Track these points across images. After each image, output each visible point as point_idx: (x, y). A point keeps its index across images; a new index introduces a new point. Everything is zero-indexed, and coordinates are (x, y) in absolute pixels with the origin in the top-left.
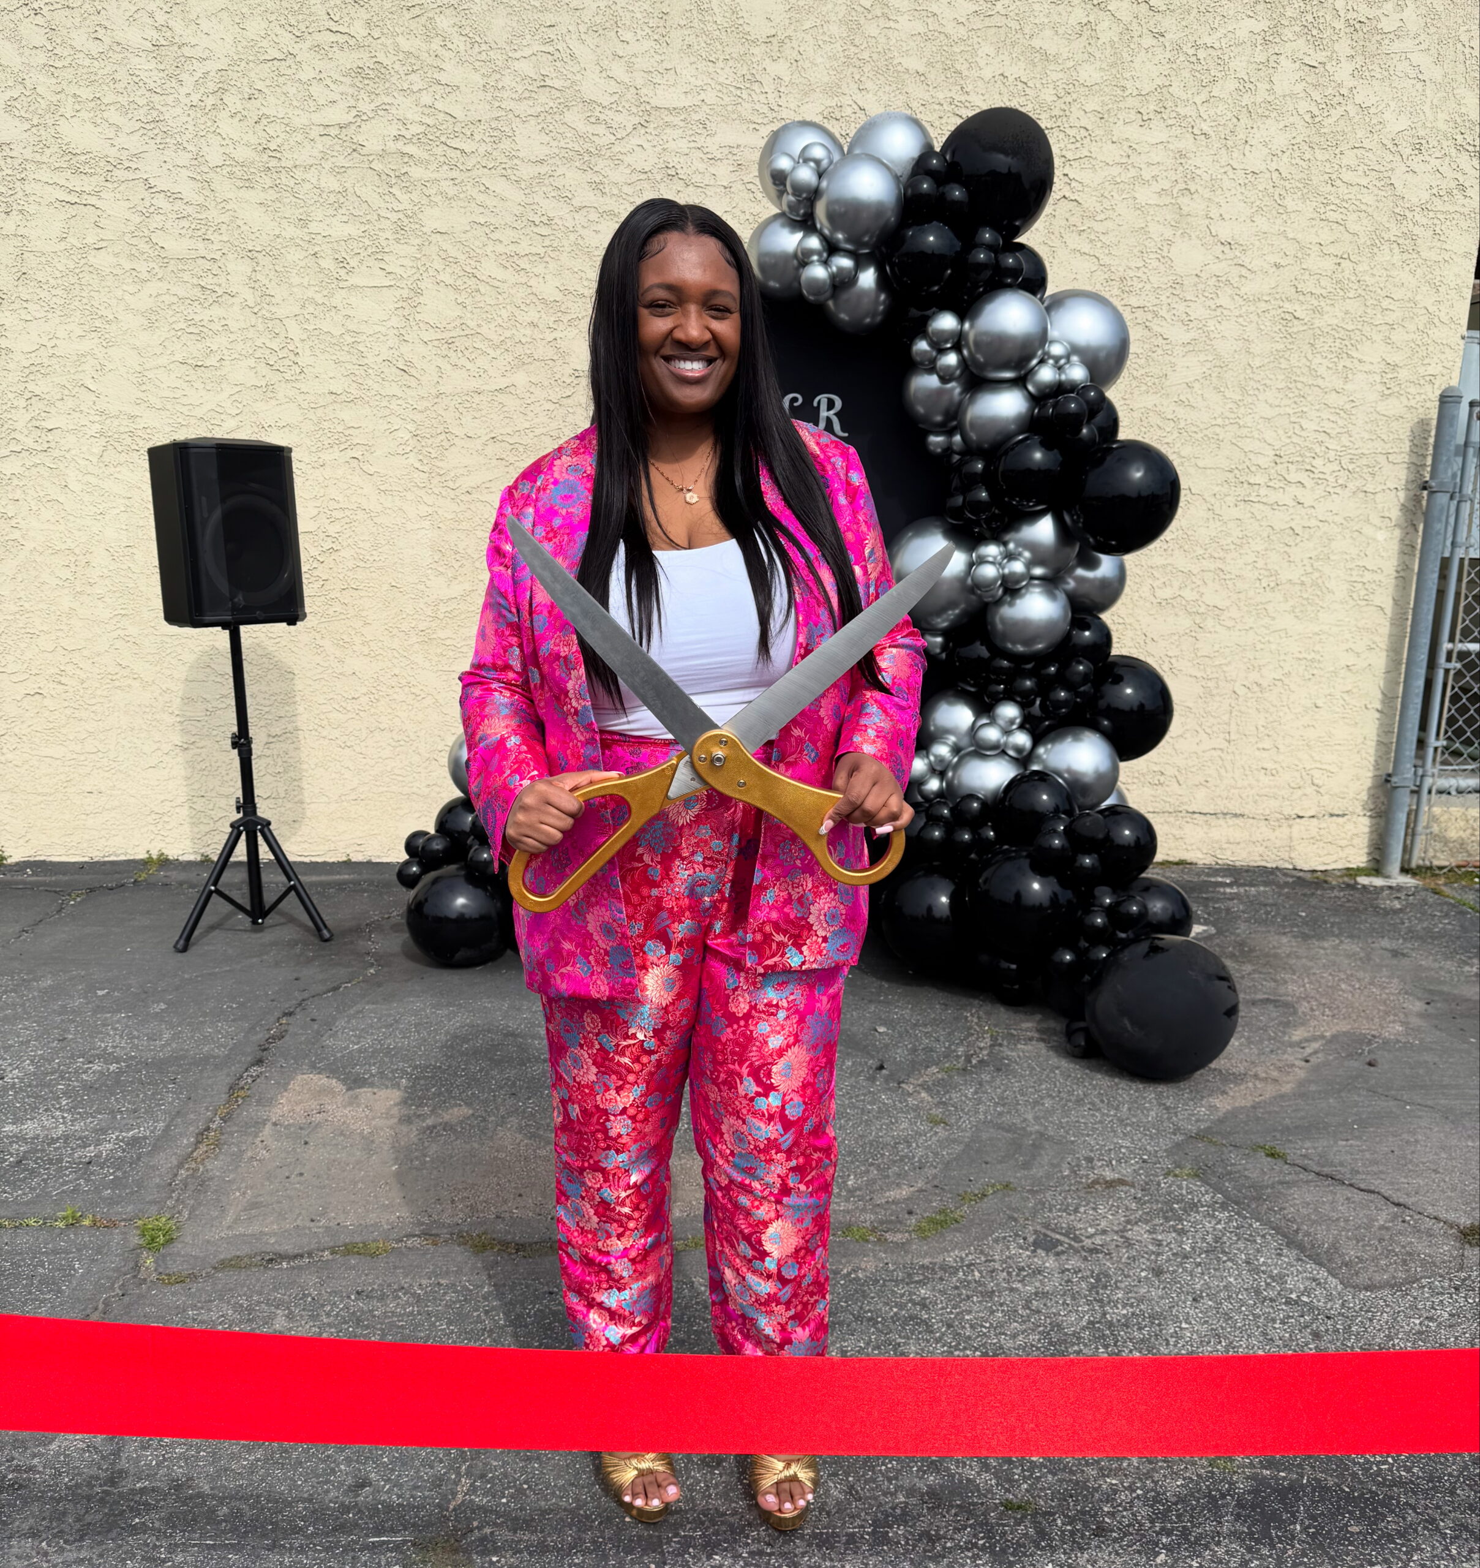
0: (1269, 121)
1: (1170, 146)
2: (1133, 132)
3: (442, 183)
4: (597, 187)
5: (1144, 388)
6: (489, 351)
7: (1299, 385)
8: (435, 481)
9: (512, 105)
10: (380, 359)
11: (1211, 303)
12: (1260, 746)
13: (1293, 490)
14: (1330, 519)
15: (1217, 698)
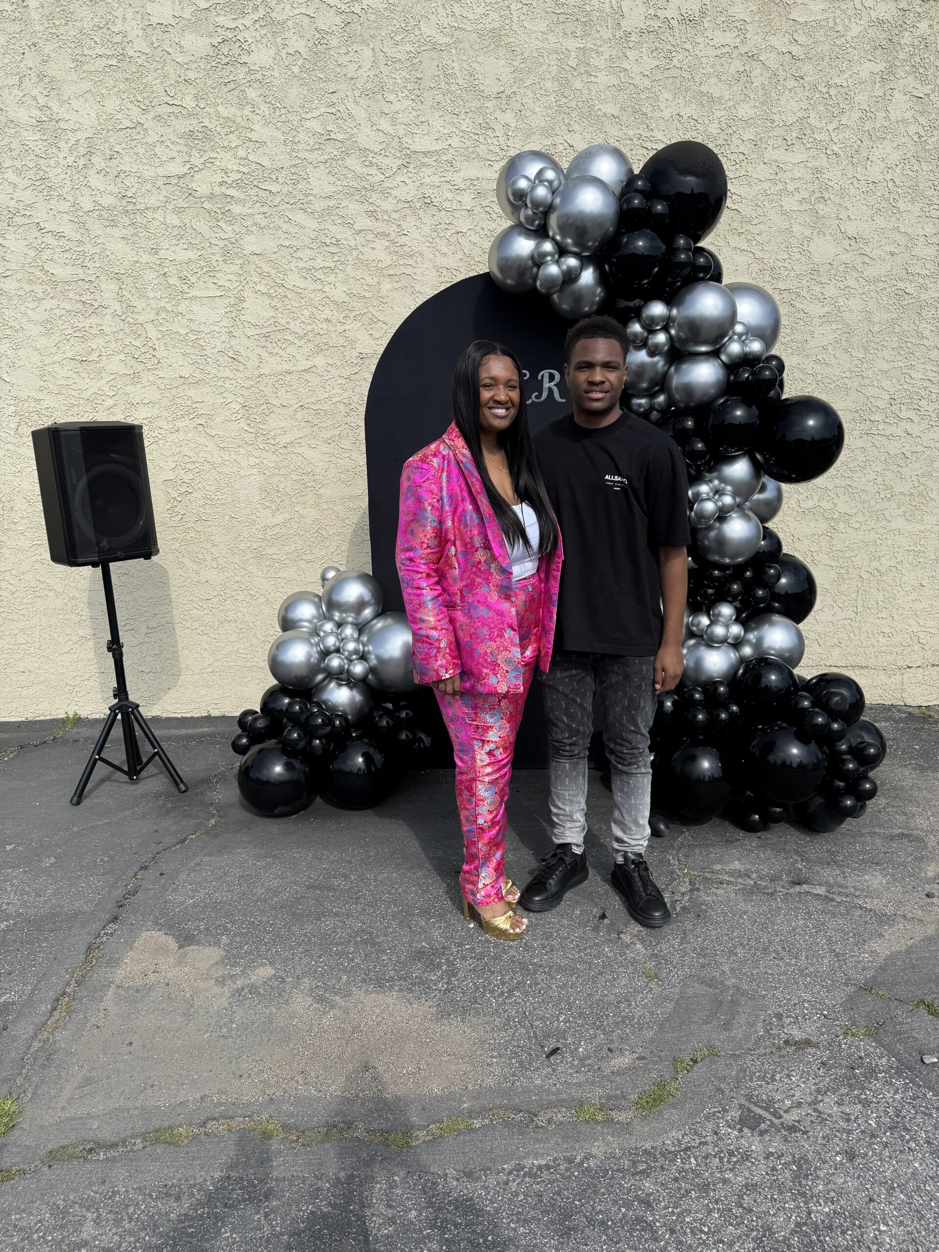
0: (886, 142)
1: (809, 165)
2: (780, 155)
3: (257, 216)
4: (372, 214)
5: (790, 351)
6: (296, 341)
7: (909, 345)
8: (260, 439)
9: (307, 155)
10: (215, 351)
11: (841, 285)
12: (880, 616)
13: (904, 425)
14: (932, 446)
15: (848, 582)
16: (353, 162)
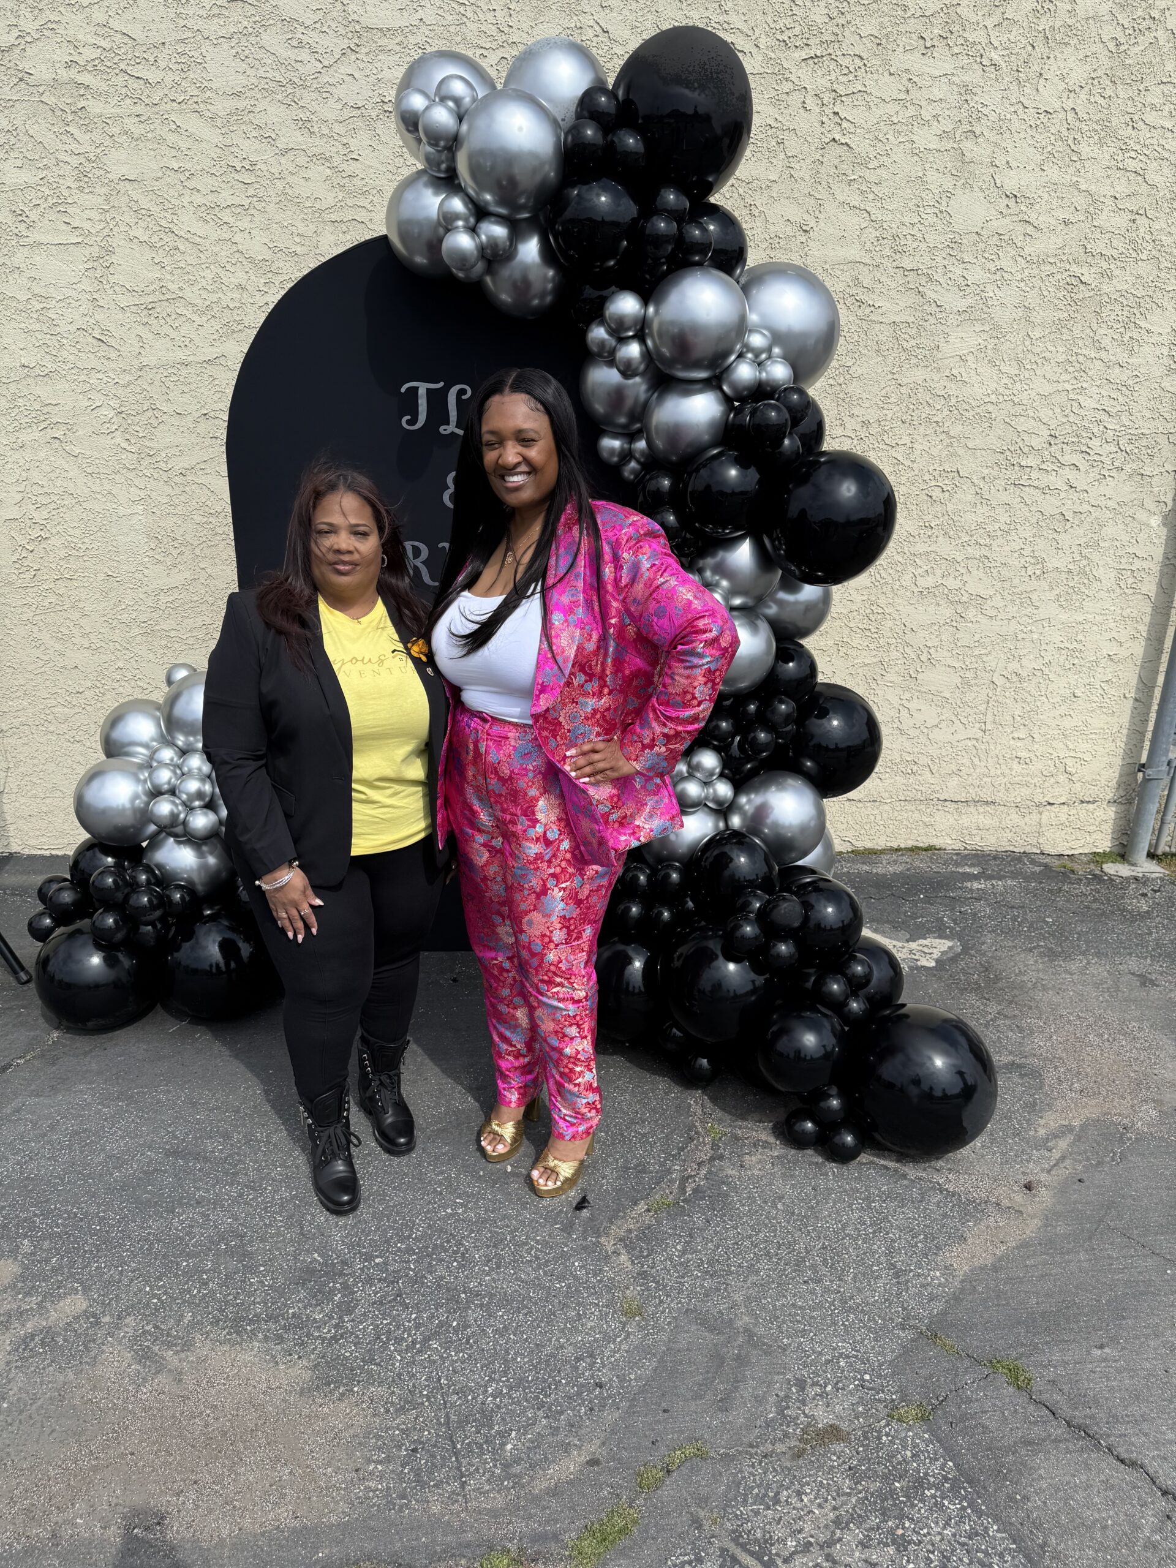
0: (1068, 50)
1: (954, 79)
2: (914, 61)
3: (126, 120)
4: (304, 125)
5: (913, 361)
6: (194, 317)
7: (1081, 359)
8: (145, 463)
10: (73, 328)
11: (990, 265)
12: (1016, 735)
13: (1066, 473)
14: (1102, 504)
15: (975, 689)
16: (272, 39)
